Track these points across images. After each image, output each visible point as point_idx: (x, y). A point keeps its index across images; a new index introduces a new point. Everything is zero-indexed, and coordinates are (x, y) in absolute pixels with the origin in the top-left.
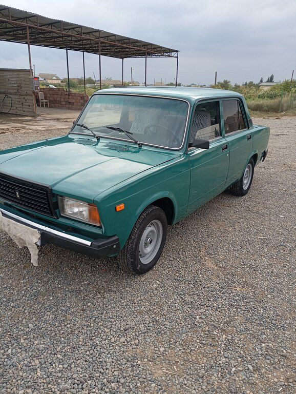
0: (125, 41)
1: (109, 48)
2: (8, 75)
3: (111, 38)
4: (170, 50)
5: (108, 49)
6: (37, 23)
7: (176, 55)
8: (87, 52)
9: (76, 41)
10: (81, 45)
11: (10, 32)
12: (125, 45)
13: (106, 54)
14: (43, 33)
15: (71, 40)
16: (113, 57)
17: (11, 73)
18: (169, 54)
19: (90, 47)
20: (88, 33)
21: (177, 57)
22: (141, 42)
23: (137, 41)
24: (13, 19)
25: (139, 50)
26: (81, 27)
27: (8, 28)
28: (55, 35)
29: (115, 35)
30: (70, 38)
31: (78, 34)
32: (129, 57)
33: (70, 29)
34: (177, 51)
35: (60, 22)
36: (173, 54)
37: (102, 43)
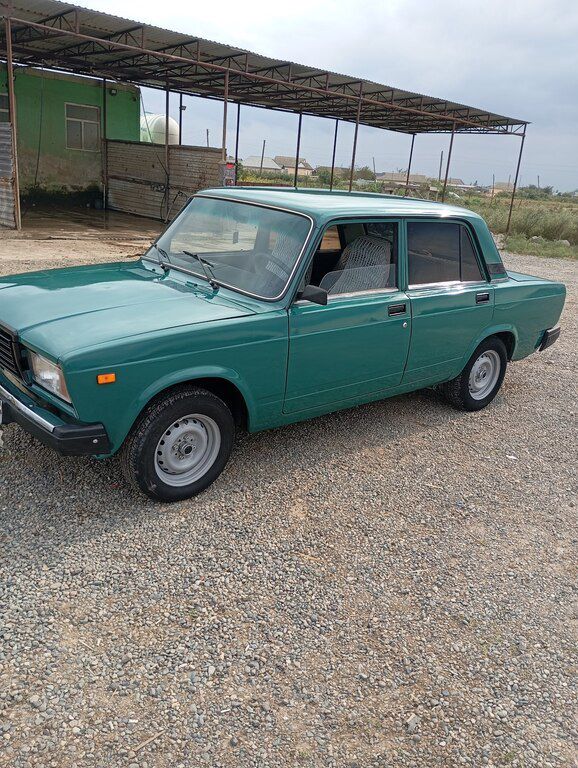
0: (414, 101)
1: (384, 113)
2: (187, 157)
3: (385, 94)
4: (508, 119)
5: (383, 115)
6: (245, 65)
7: (521, 131)
8: (344, 120)
9: (321, 100)
10: (330, 106)
11: (205, 81)
12: (412, 110)
13: (382, 124)
14: (262, 85)
15: (311, 98)
16: (394, 130)
17: (193, 153)
18: (505, 127)
19: (346, 112)
20: (341, 85)
21: (523, 135)
22: (446, 103)
23: (437, 102)
24: (206, 58)
25: (443, 120)
26: (326, 74)
27: (199, 74)
28: (282, 88)
29: (392, 90)
30: (309, 95)
31: (321, 88)
32: (427, 131)
33: (307, 78)
34: (525, 123)
35: (288, 65)
36: (515, 127)
37: (365, 104)
